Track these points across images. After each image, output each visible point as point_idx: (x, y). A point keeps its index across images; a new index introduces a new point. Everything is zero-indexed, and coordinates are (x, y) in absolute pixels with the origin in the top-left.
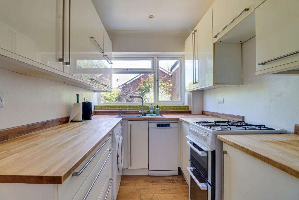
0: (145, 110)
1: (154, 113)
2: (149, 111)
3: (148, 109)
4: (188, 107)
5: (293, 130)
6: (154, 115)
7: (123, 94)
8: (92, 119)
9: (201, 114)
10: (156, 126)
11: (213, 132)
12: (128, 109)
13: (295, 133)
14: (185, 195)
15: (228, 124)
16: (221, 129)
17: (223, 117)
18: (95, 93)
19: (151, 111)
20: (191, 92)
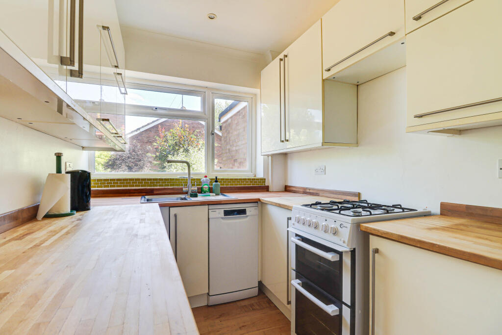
0: (193, 185)
1: (211, 190)
2: (201, 188)
3: (200, 185)
4: (263, 180)
5: (437, 210)
6: (211, 194)
7: (122, 157)
8: (91, 207)
9: (283, 191)
10: (222, 215)
11: (353, 220)
12: (160, 186)
13: (441, 214)
14: (280, 328)
15: (338, 207)
16: (352, 214)
17: (323, 194)
18: (84, 151)
19: (206, 187)
20: (268, 156)
